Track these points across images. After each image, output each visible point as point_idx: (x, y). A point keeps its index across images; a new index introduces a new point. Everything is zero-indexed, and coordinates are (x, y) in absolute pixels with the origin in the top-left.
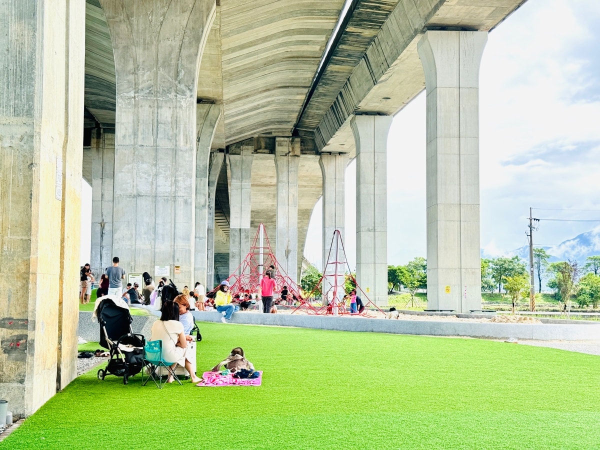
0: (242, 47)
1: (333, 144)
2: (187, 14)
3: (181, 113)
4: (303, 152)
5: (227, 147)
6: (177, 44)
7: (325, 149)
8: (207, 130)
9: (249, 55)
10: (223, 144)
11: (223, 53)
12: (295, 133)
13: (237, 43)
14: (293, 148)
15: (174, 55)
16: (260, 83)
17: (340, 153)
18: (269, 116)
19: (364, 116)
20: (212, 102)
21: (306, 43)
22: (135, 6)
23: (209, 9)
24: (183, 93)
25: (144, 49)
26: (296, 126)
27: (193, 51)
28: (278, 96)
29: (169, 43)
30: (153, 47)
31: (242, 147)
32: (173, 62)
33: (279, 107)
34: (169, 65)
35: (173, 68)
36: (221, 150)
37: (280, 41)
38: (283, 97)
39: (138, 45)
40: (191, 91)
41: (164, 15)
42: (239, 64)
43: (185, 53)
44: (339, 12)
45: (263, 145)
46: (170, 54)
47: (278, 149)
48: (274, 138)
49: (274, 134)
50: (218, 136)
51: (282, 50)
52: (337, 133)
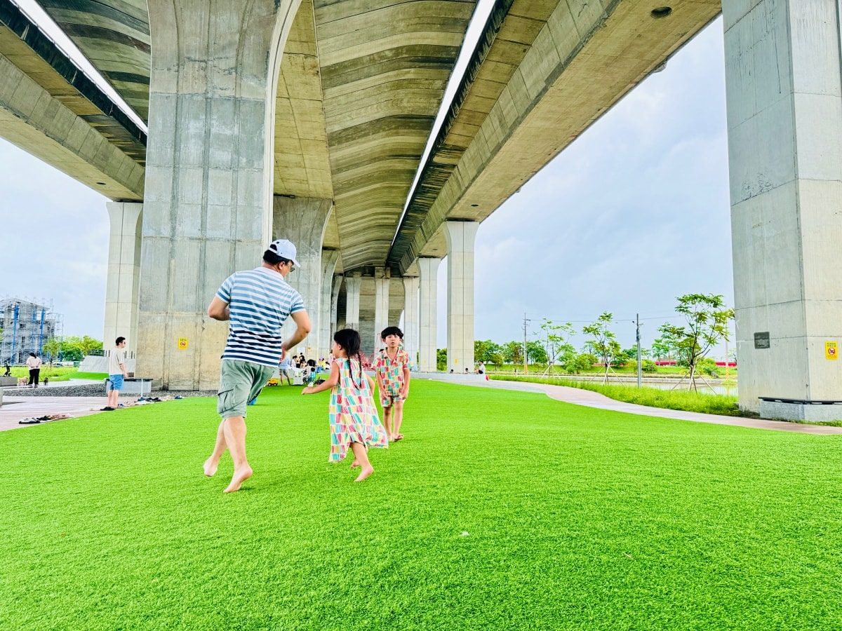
0: (350, 222)
1: (410, 272)
2: (316, 211)
3: (312, 264)
4: (392, 276)
5: (345, 272)
6: (310, 227)
7: (405, 274)
8: (330, 266)
9: (353, 226)
10: (342, 270)
11: (338, 225)
12: (387, 264)
13: (346, 221)
14: (386, 274)
15: (309, 233)
16: (362, 239)
17: (415, 277)
18: (370, 255)
19: (424, 259)
20: (333, 249)
21: (388, 218)
22: (288, 207)
23: (328, 209)
24: (314, 254)
25: (293, 230)
26: (387, 260)
27: (319, 231)
28: (374, 245)
29: (306, 226)
30: (298, 229)
31: (354, 273)
32: (309, 237)
33: (375, 250)
34: (306, 239)
35: (308, 240)
36: (341, 274)
37: (372, 218)
38: (377, 245)
39: (289, 227)
40: (318, 252)
41: (304, 211)
42: (348, 230)
43: (315, 232)
44: (403, 205)
45: (367, 271)
46: (307, 232)
47: (377, 274)
48: (374, 267)
49: (374, 265)
50: (338, 266)
51: (373, 222)
52: (411, 266)
